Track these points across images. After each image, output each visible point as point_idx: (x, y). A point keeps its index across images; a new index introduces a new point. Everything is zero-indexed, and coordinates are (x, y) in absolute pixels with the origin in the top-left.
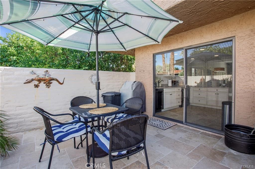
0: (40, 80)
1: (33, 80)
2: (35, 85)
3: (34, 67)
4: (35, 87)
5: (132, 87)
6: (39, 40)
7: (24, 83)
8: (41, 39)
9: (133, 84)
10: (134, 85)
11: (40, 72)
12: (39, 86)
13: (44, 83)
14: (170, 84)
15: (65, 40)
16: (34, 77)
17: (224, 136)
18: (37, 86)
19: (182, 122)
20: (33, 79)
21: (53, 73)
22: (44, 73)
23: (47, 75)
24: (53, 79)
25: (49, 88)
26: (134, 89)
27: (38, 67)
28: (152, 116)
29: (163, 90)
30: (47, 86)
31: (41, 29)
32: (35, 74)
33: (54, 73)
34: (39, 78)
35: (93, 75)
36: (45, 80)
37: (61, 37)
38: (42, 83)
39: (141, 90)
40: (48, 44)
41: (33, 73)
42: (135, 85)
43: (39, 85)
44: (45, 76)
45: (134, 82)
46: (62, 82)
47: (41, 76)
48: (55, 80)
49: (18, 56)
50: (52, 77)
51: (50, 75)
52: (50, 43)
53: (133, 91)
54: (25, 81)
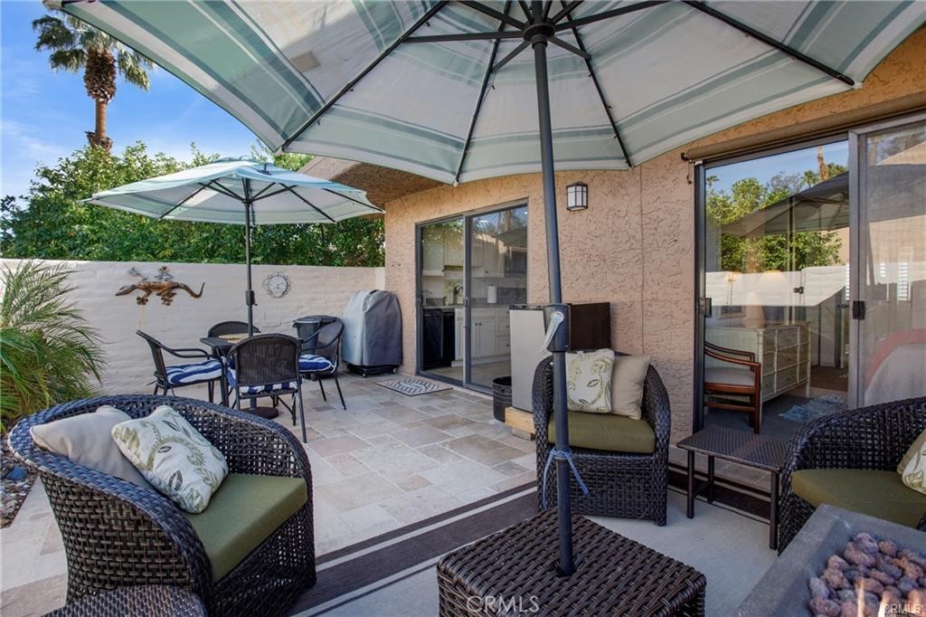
0: (149, 289)
1: (134, 288)
2: (138, 299)
3: (136, 260)
4: (139, 303)
5: (365, 304)
6: (150, 215)
7: (117, 295)
8: (150, 212)
9: (367, 298)
10: (371, 298)
11: (150, 270)
12: (147, 300)
13: (158, 294)
14: (492, 299)
15: (195, 208)
16: (136, 281)
17: (492, 398)
18: (142, 301)
19: (459, 384)
20: (134, 286)
21: (177, 272)
22: (157, 273)
23: (165, 277)
24: (178, 286)
25: (168, 304)
26: (368, 309)
27: (144, 261)
28: (414, 373)
29: (454, 313)
30: (166, 300)
31: (152, 200)
32: (138, 274)
33: (180, 271)
34: (147, 284)
35: (272, 277)
36: (159, 288)
37: (188, 203)
38: (154, 294)
39: (389, 311)
40: (164, 215)
41: (134, 272)
42: (374, 298)
43: (149, 298)
44: (161, 279)
45: (372, 293)
46: (198, 293)
47: (152, 280)
48: (181, 288)
49: (92, 224)
50: (175, 280)
51: (172, 277)
52: (167, 214)
53: (367, 313)
54: (117, 291)
